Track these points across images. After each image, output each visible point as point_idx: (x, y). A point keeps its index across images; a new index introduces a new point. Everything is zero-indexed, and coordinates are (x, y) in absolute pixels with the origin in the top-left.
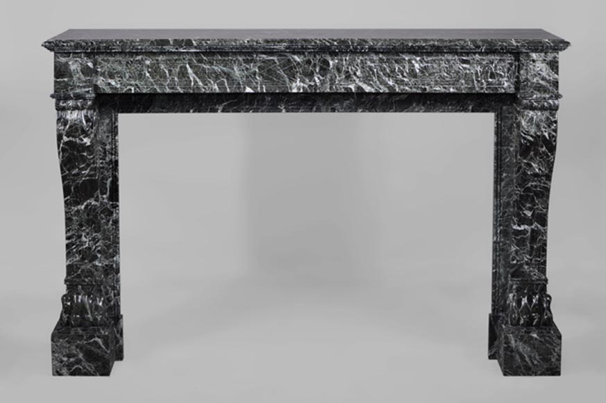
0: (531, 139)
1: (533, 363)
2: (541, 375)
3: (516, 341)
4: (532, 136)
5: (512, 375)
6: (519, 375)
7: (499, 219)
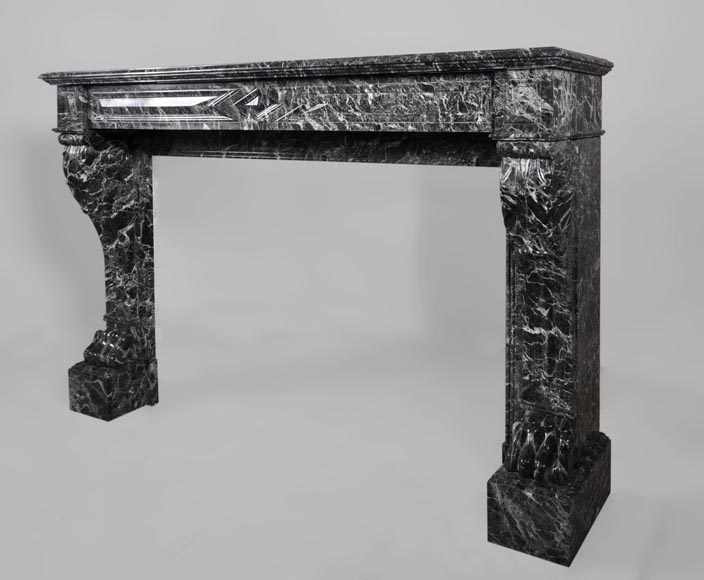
0: (511, 200)
1: (527, 535)
2: (540, 556)
3: (503, 496)
4: (512, 197)
5: (498, 543)
6: (509, 547)
7: (512, 315)
